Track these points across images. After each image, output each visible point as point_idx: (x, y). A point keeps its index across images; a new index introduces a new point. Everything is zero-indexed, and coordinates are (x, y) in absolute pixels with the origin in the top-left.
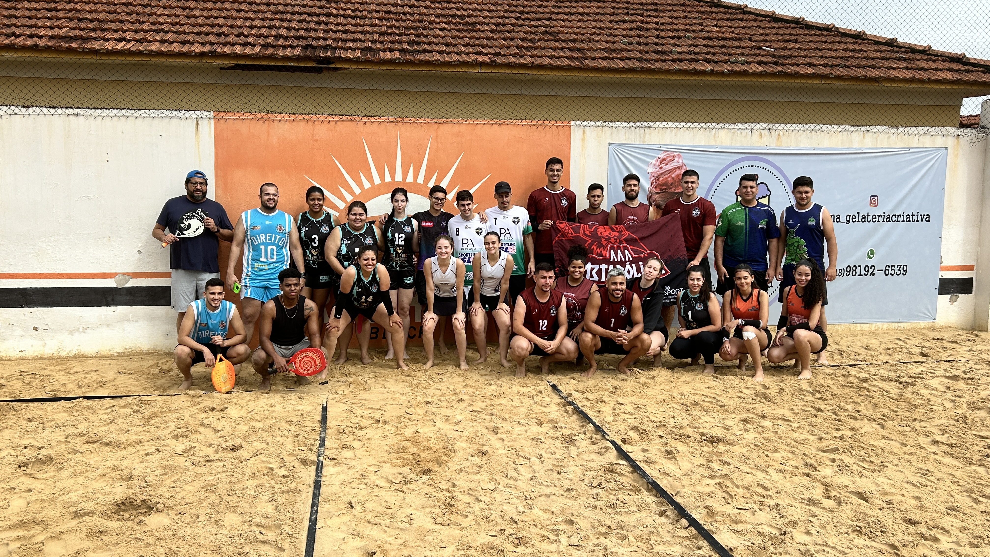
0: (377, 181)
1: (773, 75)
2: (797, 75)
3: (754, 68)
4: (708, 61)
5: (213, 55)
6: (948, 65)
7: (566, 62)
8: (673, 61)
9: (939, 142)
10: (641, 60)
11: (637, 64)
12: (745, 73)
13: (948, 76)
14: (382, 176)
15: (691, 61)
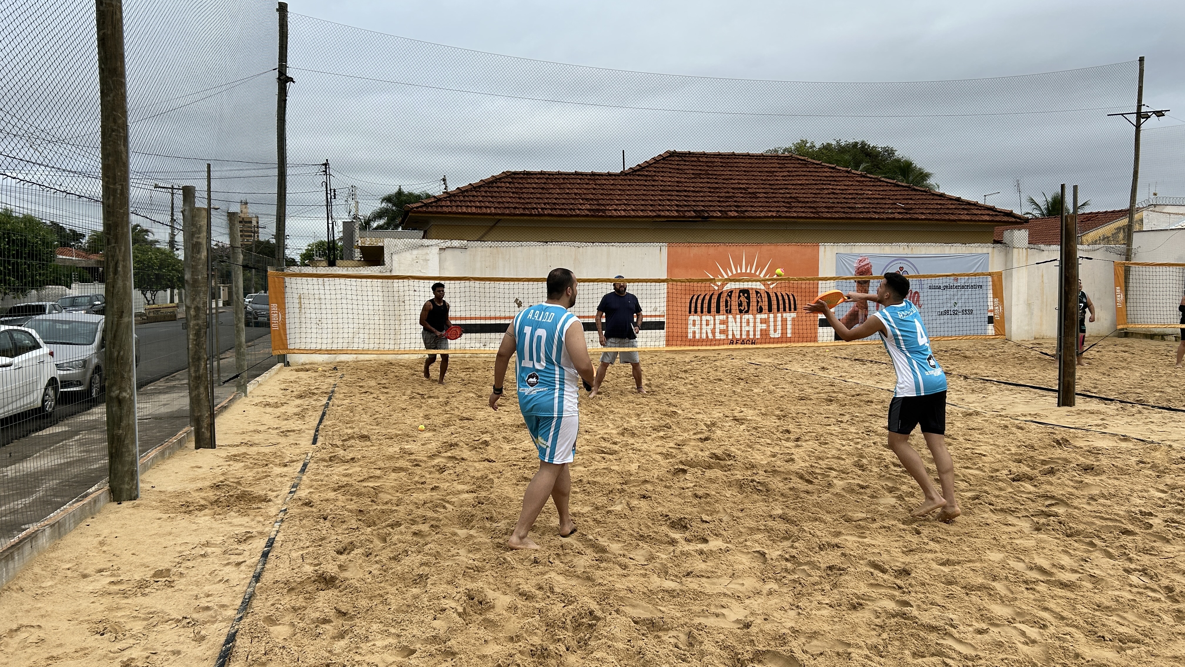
0: (734, 272)
1: (907, 219)
2: (917, 219)
3: (897, 216)
4: (875, 212)
5: (659, 216)
6: (987, 212)
7: (812, 215)
8: (860, 213)
9: (985, 250)
10: (844, 212)
11: (844, 215)
12: (894, 219)
13: (987, 218)
14: (736, 270)
15: (867, 212)
